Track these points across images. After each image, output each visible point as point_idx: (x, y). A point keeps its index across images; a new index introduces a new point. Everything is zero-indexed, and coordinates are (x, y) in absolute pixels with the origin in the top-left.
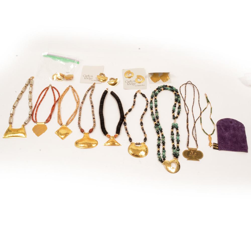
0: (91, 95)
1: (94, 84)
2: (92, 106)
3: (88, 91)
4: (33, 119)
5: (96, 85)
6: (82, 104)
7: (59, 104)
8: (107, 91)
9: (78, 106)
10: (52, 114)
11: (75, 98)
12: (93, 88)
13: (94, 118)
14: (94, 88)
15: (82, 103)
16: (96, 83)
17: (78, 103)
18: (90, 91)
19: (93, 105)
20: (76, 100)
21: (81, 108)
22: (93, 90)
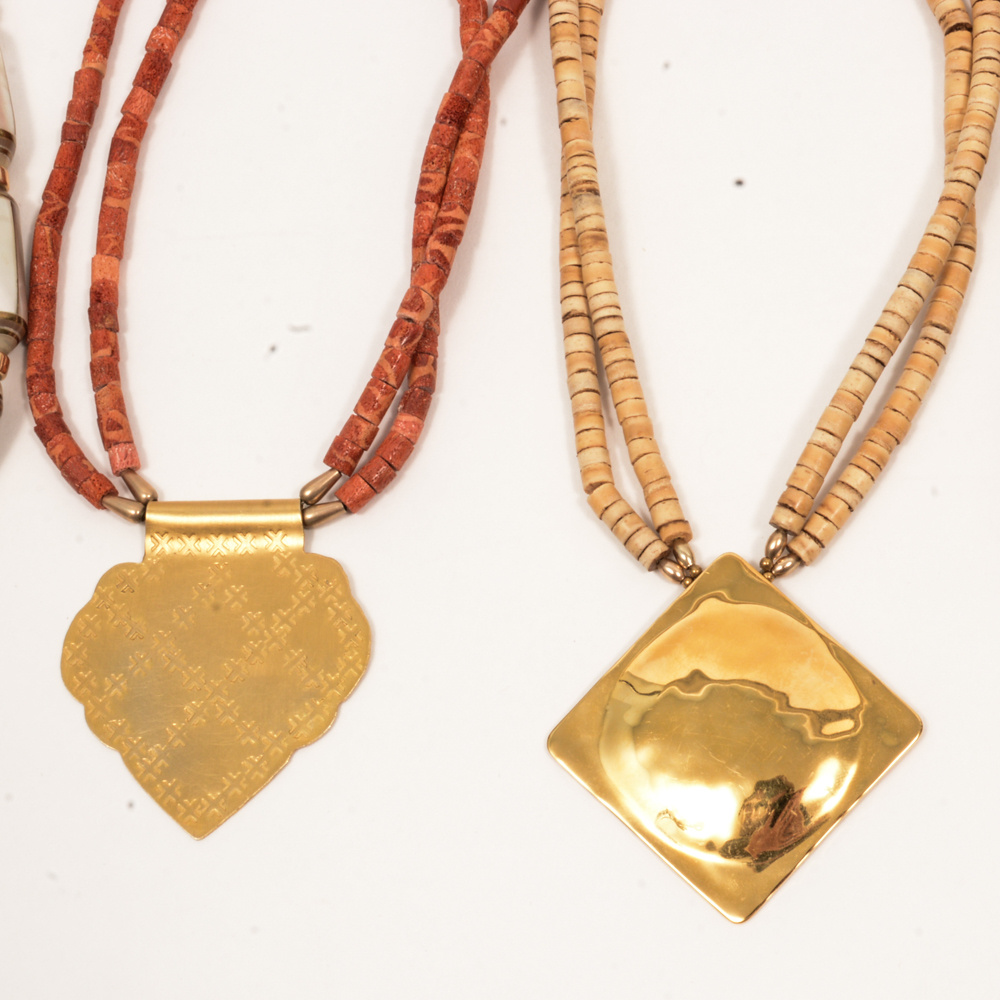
4: (52, 428)
7: (571, 74)
9: (986, 97)
10: (435, 315)
17: (989, 44)
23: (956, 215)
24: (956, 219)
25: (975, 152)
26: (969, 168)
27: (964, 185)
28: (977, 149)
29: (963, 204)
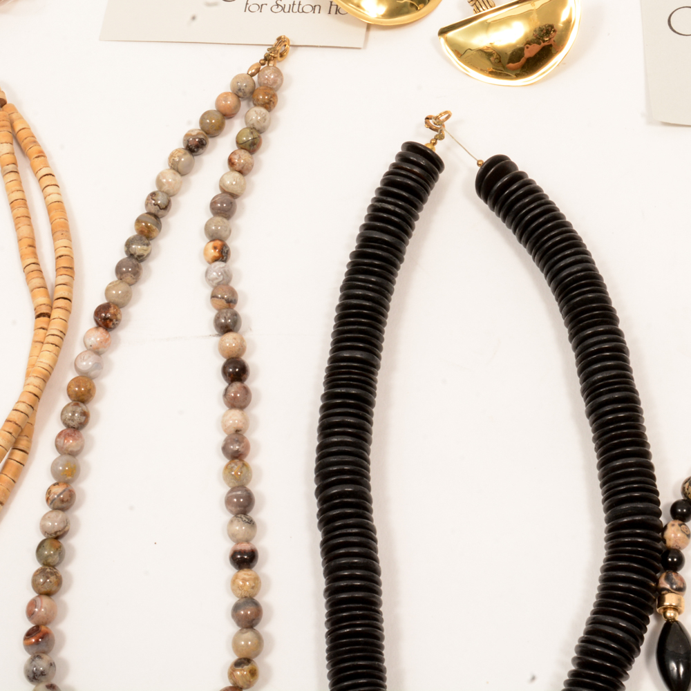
0: (225, 206)
1: (277, 52)
2: (236, 371)
3: (186, 157)
5: (291, 66)
6: (97, 336)
8: (439, 150)
9: (46, 359)
11: (30, 245)
12: (256, 113)
13: (244, 559)
14: (269, 105)
15: (107, 319)
16: (294, 40)
17: (55, 326)
18: (224, 146)
19: (242, 349)
20: (33, 268)
21: (82, 395)
22: (251, 144)
23: (11, 431)
24: (10, 433)
25: (30, 392)
26: (24, 402)
27: (19, 413)
28: (32, 391)
29: (17, 424)
